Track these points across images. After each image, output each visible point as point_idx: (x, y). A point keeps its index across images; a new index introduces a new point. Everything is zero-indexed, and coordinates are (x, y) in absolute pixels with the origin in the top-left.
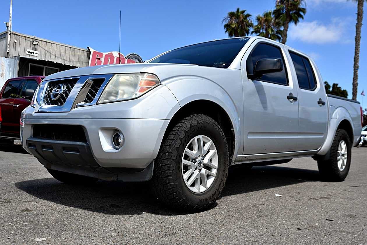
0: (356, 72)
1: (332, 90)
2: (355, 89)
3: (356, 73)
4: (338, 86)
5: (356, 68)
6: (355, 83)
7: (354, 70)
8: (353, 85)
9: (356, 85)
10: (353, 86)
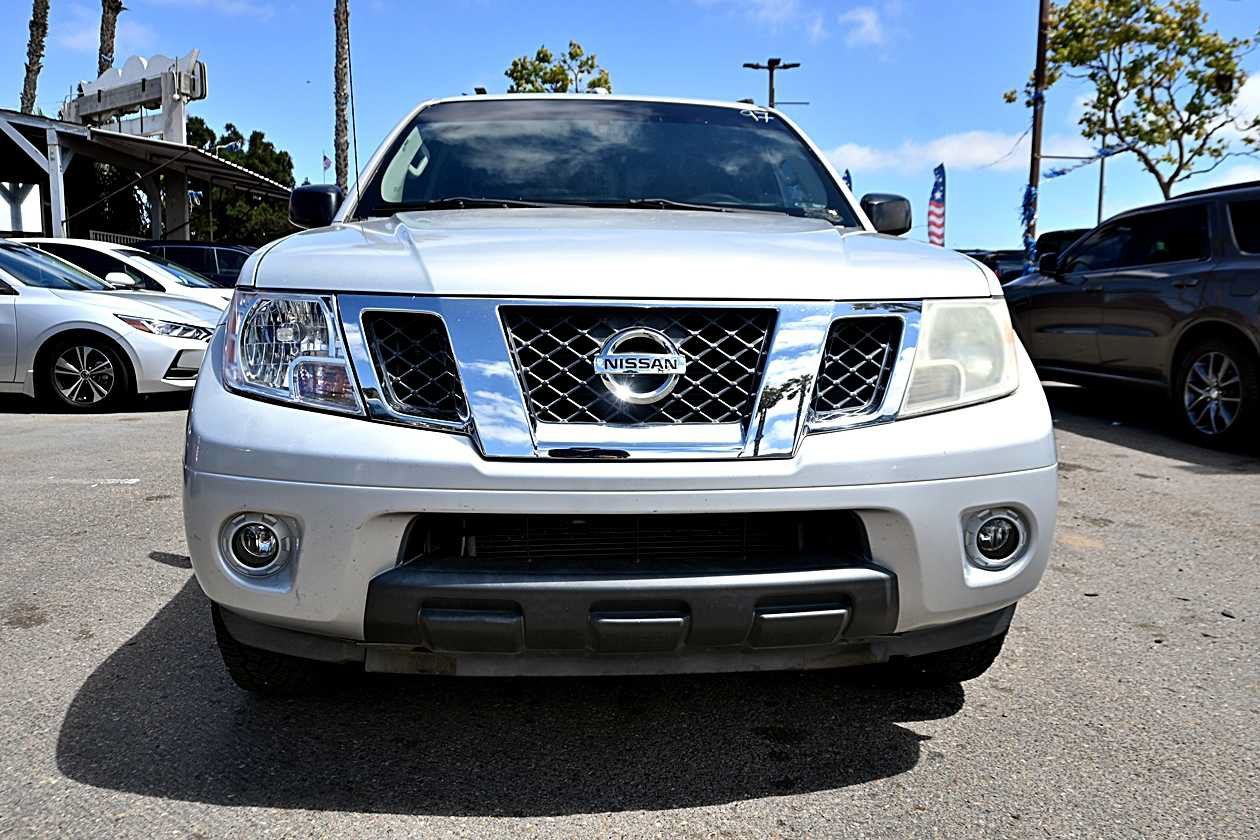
0: (343, 110)
1: (250, 149)
2: (342, 158)
3: (341, 114)
4: (264, 140)
5: (343, 101)
6: (342, 141)
7: (337, 103)
8: (337, 145)
9: (344, 148)
10: (337, 150)
